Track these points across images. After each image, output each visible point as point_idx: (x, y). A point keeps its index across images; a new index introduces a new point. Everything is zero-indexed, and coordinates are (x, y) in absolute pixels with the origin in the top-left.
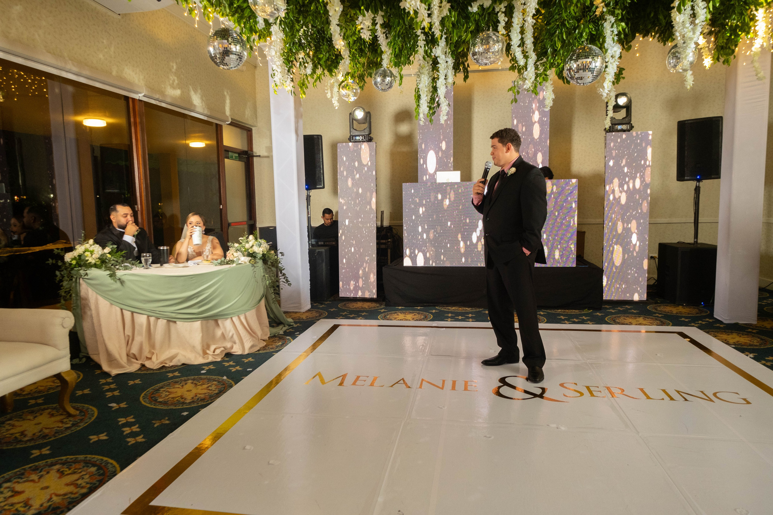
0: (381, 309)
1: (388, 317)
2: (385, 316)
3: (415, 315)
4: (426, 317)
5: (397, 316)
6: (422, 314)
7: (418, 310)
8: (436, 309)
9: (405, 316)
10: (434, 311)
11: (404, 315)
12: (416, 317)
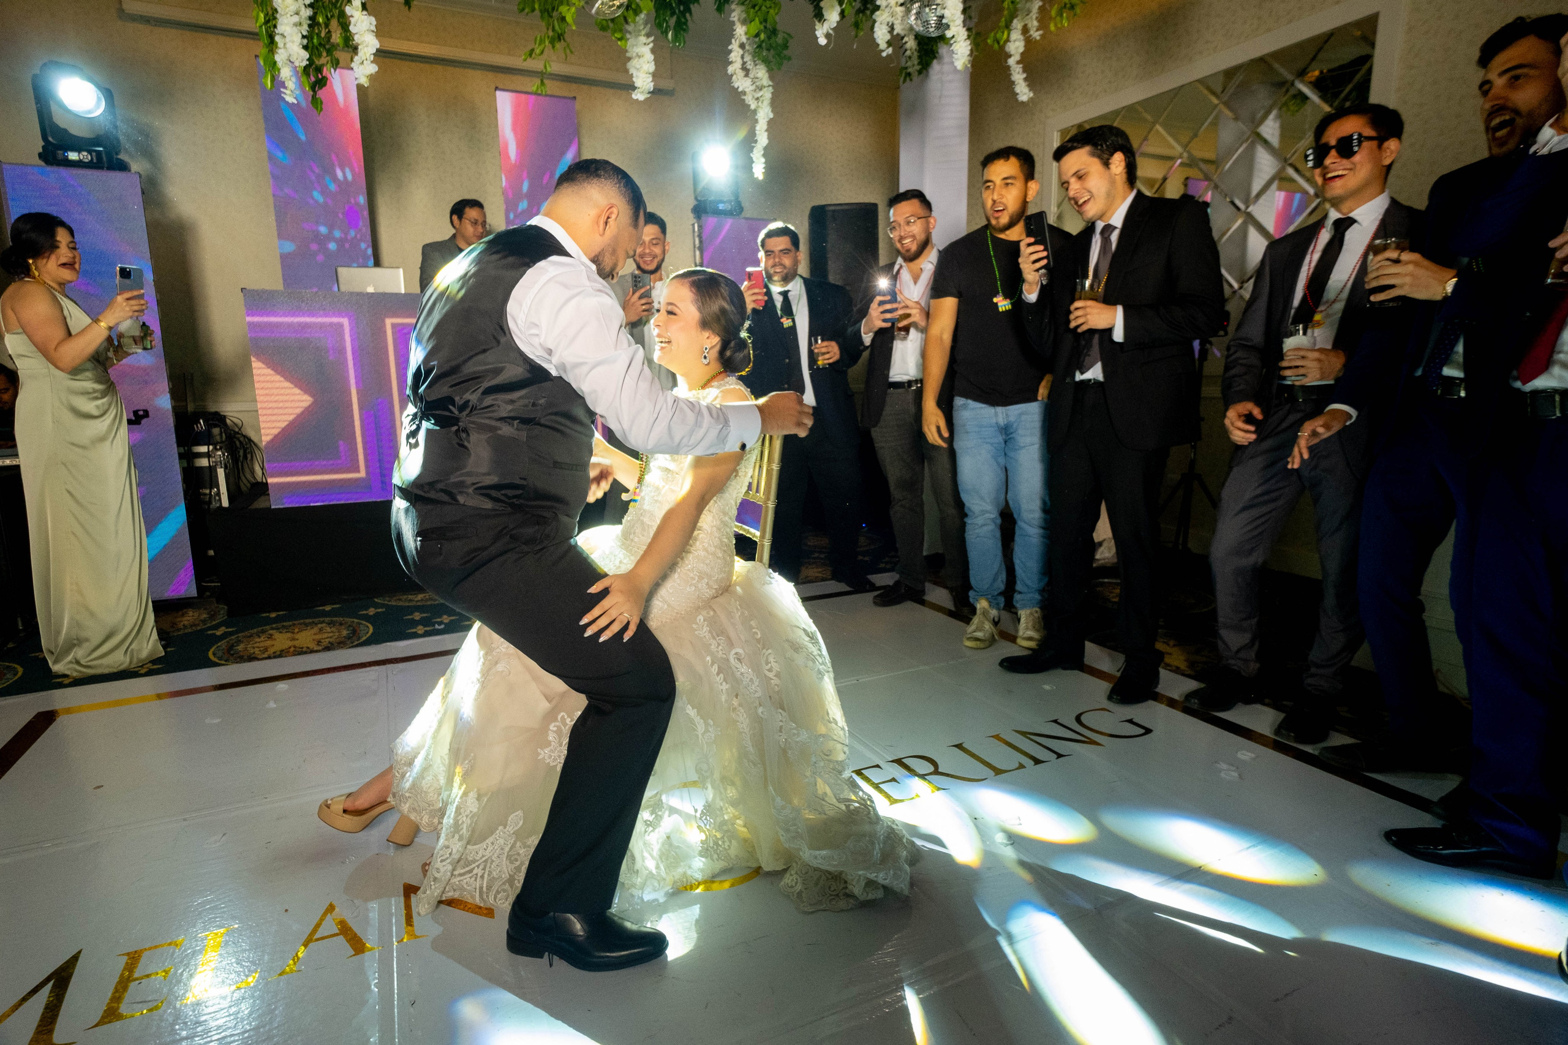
0: (216, 627)
1: (240, 647)
2: (231, 647)
3: (321, 630)
4: (354, 632)
5: (269, 643)
6: (341, 624)
7: (325, 614)
8: (376, 606)
9: (293, 639)
10: (372, 611)
11: (289, 635)
12: (326, 635)
